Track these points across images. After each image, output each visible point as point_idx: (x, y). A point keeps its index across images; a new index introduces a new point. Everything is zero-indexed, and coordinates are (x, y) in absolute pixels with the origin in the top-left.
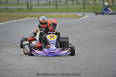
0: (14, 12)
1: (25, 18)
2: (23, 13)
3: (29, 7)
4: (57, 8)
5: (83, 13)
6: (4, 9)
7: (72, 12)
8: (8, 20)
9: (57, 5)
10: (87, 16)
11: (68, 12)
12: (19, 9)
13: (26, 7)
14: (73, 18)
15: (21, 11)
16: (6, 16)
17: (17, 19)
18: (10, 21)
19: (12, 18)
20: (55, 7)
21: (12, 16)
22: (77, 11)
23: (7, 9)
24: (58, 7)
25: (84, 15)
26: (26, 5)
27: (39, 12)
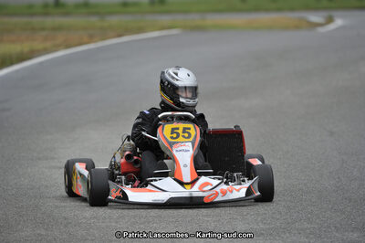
0: (111, 14)
1: (145, 32)
5: (325, 14)
6: (77, 6)
7: (292, 9)
8: (91, 39)
10: (339, 22)
11: (279, 10)
12: (125, 4)
14: (297, 27)
16: (85, 29)
17: (120, 36)
18: (95, 42)
19: (104, 33)
21: (102, 29)
22: (308, 8)
23: (86, 5)
25: (330, 20)
27: (186, 12)
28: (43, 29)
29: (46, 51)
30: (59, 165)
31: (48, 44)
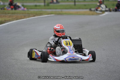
0: (31, 9)
2: (40, 10)
3: (46, 4)
4: (75, 5)
8: (25, 17)
9: (75, 2)
10: (106, 13)
12: (36, 6)
13: (43, 4)
14: (92, 14)
15: (38, 7)
16: (23, 13)
17: (34, 16)
18: (26, 18)
19: (29, 15)
20: (73, 3)
21: (28, 13)
24: (77, 3)
26: (43, 1)
27: (56, 9)
28: (9, 13)
29: (10, 21)
30: (14, 58)
31: (10, 18)
